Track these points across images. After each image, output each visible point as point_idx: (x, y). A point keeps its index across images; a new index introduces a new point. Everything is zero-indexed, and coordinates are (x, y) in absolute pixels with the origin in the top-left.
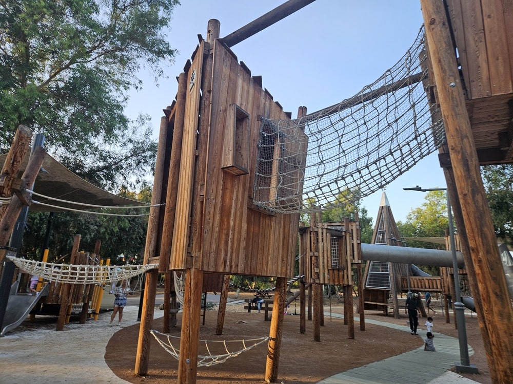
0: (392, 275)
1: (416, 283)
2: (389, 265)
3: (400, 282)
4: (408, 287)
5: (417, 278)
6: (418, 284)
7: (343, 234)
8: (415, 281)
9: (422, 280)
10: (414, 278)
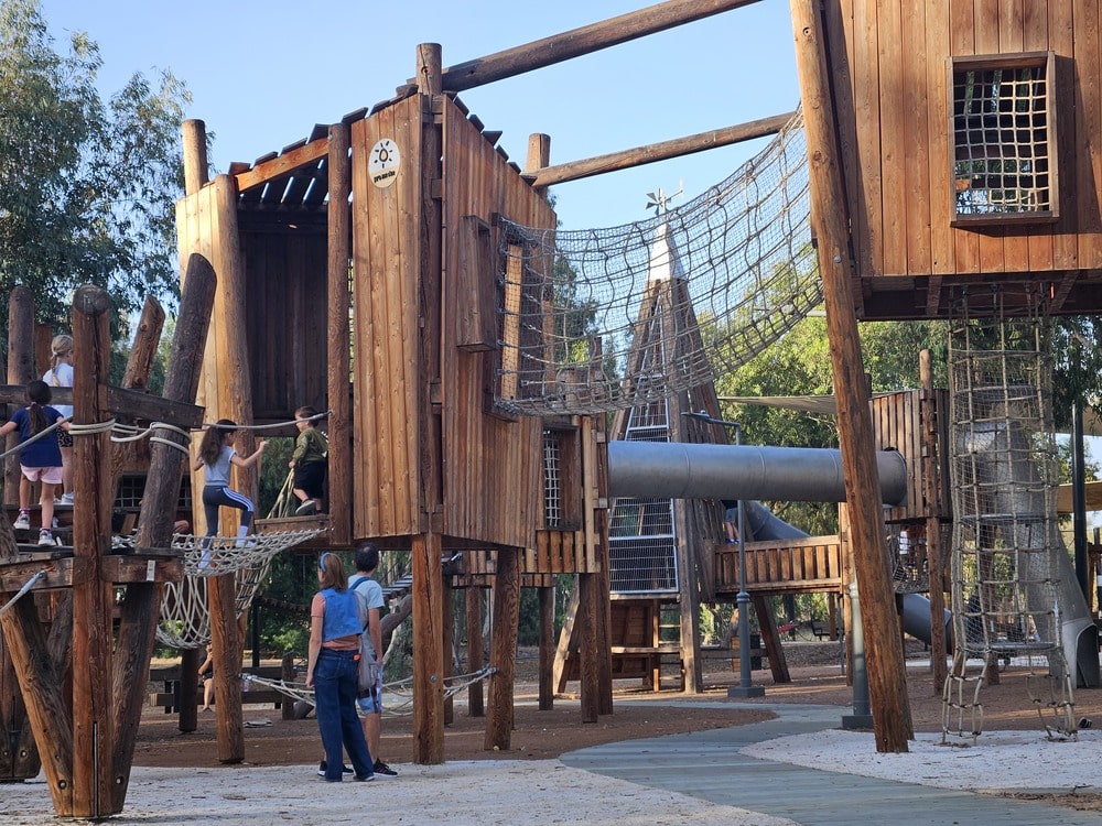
0: (683, 542)
1: (761, 566)
2: (677, 508)
3: (710, 564)
4: (733, 581)
5: (767, 545)
6: (768, 570)
7: (575, 422)
8: (760, 558)
9: (784, 554)
10: (756, 547)
